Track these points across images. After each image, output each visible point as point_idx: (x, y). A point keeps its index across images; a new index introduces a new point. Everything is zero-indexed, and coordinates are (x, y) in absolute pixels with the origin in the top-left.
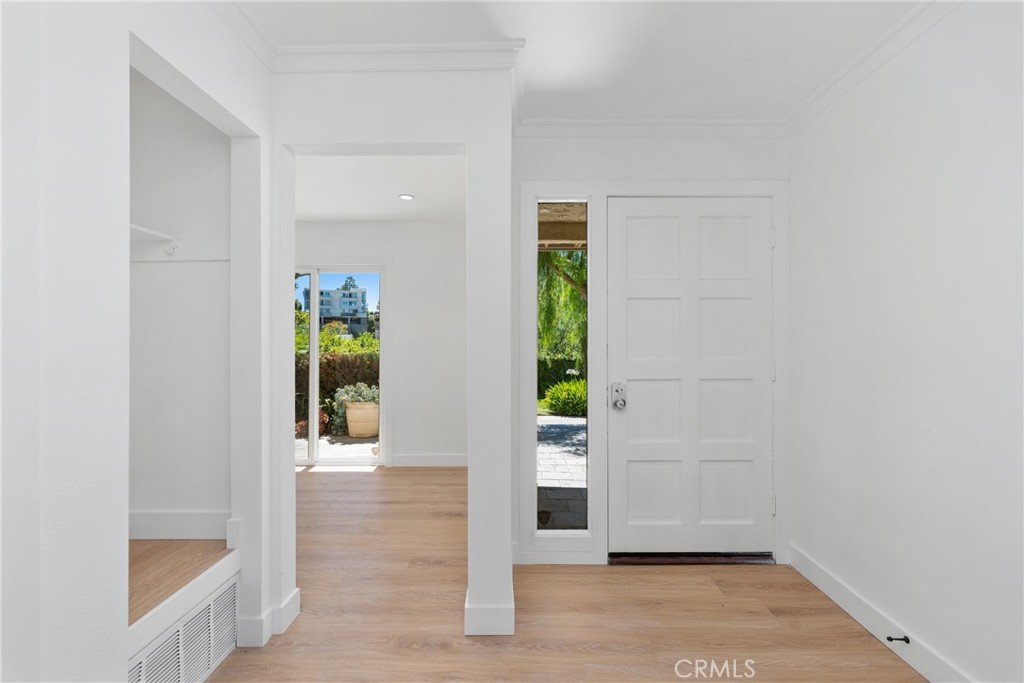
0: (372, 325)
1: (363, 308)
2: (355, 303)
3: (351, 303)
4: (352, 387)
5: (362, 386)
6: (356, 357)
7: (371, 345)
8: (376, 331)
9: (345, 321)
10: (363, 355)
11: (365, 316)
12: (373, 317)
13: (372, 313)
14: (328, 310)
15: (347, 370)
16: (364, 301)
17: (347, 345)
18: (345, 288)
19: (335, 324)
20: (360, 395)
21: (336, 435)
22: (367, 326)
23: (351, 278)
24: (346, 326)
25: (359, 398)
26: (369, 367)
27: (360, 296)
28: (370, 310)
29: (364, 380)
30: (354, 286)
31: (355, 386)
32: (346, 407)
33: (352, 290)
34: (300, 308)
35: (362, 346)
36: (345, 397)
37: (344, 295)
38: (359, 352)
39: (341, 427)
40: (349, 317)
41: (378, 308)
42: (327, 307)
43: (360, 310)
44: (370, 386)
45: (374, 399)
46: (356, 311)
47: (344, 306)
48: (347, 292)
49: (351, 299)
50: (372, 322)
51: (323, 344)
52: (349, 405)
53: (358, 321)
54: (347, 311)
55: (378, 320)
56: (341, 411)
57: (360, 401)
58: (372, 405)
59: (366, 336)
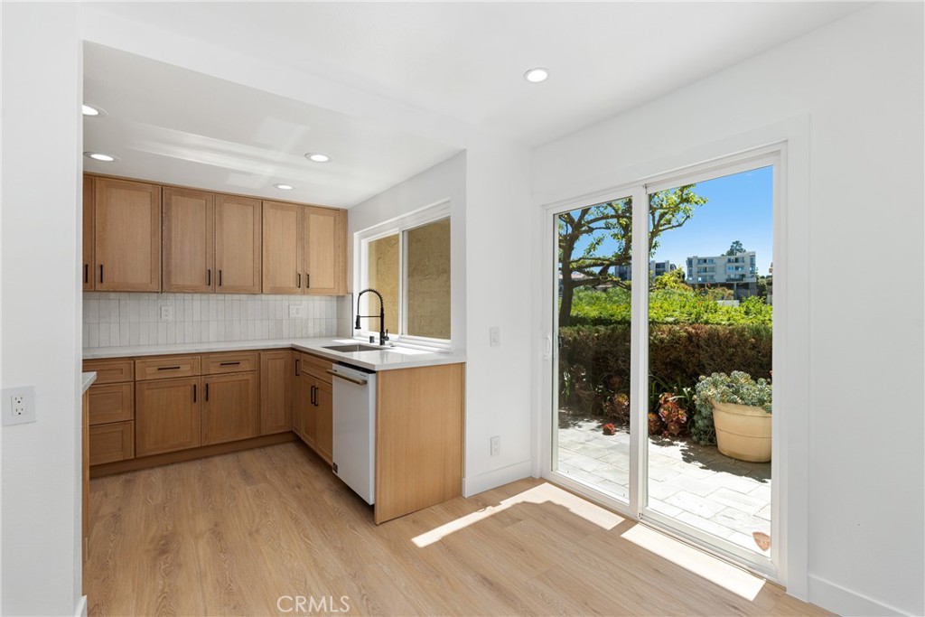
0: (763, 290)
1: (752, 272)
2: (742, 268)
3: (737, 268)
4: (723, 376)
5: (741, 377)
6: (731, 332)
7: (760, 313)
8: (768, 296)
9: (730, 286)
10: (743, 329)
11: (754, 280)
12: (765, 282)
13: (763, 277)
14: (712, 277)
15: (717, 349)
16: (753, 264)
17: (727, 313)
18: (731, 253)
19: (719, 290)
20: (737, 392)
21: (697, 443)
22: (757, 291)
23: (737, 243)
24: (732, 292)
25: (734, 396)
26: (754, 347)
27: (748, 260)
28: (760, 274)
29: (744, 367)
30: (741, 250)
31: (729, 375)
32: (712, 408)
33: (739, 254)
34: (684, 276)
35: (747, 313)
36: (711, 392)
37: (729, 261)
38: (742, 321)
39: (705, 432)
40: (735, 283)
41: (771, 271)
42: (711, 274)
43: (748, 275)
44: (755, 378)
45: (761, 402)
46: (743, 276)
47: (729, 272)
48: (733, 257)
49: (737, 264)
50: (764, 286)
51: (694, 311)
52: (717, 405)
53: (746, 286)
54: (733, 276)
55: (770, 284)
56: (704, 412)
57: (736, 403)
58: (759, 412)
59: (753, 301)
